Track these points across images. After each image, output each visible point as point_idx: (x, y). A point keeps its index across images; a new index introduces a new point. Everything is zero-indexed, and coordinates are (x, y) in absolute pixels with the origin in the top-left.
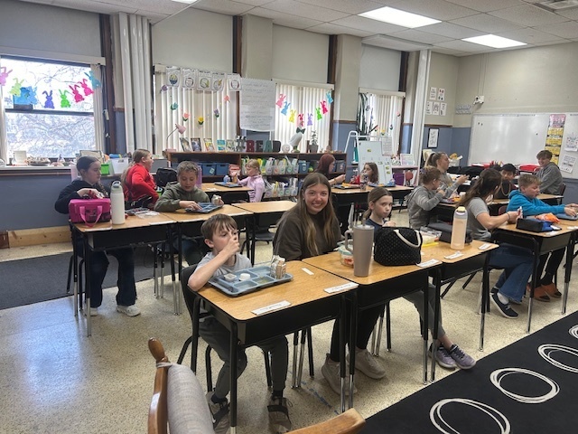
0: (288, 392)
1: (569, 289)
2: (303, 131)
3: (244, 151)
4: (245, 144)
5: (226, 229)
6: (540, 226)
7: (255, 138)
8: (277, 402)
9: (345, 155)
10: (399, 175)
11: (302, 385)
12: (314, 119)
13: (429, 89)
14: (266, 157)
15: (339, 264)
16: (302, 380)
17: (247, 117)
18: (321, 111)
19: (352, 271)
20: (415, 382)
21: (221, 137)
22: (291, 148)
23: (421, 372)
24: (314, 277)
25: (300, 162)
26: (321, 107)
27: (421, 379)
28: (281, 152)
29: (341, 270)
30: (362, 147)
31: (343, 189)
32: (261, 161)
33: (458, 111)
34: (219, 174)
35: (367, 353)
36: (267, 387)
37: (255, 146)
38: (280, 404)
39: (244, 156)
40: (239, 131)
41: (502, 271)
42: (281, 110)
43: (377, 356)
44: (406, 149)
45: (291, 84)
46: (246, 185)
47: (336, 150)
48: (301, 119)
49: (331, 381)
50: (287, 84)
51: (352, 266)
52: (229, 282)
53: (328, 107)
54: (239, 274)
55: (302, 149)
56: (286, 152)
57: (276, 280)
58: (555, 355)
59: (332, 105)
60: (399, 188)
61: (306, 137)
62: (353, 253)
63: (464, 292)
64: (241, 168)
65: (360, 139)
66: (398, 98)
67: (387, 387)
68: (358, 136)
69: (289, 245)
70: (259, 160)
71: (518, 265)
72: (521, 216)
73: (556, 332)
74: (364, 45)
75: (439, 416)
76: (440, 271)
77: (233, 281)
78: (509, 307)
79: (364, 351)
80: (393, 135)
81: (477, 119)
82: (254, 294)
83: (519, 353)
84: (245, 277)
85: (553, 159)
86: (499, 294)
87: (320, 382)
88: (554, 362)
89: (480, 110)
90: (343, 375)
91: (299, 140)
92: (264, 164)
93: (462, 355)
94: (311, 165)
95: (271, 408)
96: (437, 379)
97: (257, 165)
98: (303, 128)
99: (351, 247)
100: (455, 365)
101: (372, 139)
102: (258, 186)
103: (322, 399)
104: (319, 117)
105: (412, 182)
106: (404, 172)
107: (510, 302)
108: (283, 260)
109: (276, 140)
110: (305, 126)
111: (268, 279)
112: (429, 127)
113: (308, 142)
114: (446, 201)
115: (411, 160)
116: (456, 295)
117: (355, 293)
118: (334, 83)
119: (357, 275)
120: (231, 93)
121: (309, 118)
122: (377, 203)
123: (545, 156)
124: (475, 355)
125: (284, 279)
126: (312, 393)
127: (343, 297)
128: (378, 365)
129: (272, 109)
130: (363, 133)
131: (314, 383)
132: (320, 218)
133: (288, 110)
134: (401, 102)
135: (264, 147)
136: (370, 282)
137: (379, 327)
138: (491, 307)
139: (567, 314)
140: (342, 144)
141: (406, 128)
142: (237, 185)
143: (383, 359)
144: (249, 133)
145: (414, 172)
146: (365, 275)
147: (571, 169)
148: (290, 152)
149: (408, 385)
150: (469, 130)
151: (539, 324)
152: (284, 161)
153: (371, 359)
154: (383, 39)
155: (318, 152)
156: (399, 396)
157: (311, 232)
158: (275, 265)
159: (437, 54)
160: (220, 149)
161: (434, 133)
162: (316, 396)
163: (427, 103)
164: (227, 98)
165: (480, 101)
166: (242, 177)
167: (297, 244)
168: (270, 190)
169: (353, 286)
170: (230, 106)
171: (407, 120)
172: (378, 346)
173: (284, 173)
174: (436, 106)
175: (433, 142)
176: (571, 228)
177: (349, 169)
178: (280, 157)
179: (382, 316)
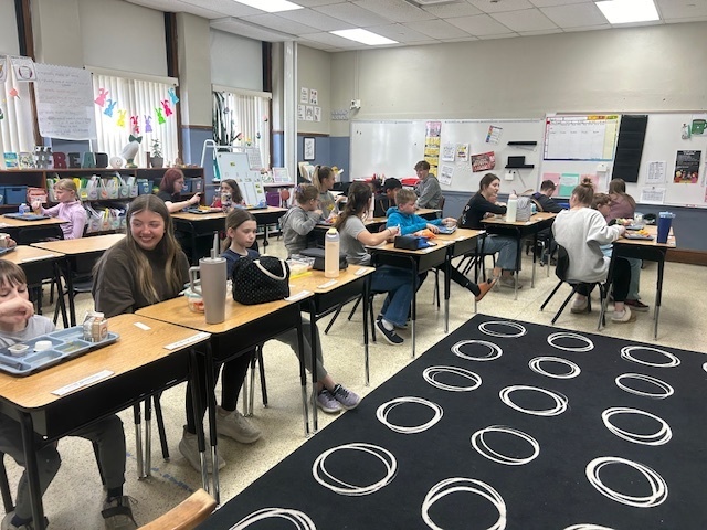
0: (131, 486)
1: (450, 306)
2: (139, 140)
3: (51, 167)
4: (51, 158)
5: (7, 285)
6: (416, 243)
7: (66, 150)
8: (114, 504)
9: (202, 170)
10: (273, 194)
11: (153, 473)
12: (154, 123)
13: (299, 89)
14: (86, 175)
15: (186, 311)
16: (152, 466)
17: (49, 118)
18: (163, 112)
19: (203, 318)
20: (296, 437)
21: (10, 148)
22: (125, 162)
23: (302, 424)
24: (150, 333)
25: (139, 180)
26: (162, 107)
27: (302, 432)
28: (109, 167)
29: (188, 319)
30: (223, 160)
31: (201, 213)
32: (78, 182)
33: (334, 116)
34: (11, 202)
35: (237, 415)
36: (102, 487)
37: (67, 160)
38: (120, 504)
39: (50, 175)
40: (40, 141)
41: (387, 294)
42: (103, 109)
43: (251, 416)
44: (278, 163)
45: (116, 76)
46: (56, 215)
47: (189, 163)
48: (135, 122)
49: (191, 459)
50: (109, 75)
51: (203, 312)
52: (17, 356)
53: (173, 108)
54: (32, 344)
55: (141, 163)
56: (117, 167)
57: (92, 344)
58: (439, 377)
59: (178, 106)
60: (271, 209)
61: (145, 147)
62: (201, 295)
63: (350, 323)
64: (47, 192)
65: (220, 150)
66: (264, 99)
67: (263, 450)
68: (216, 146)
69: (113, 292)
70: (76, 180)
71: (399, 287)
72: (399, 234)
73: (439, 353)
74: (212, 29)
75: (323, 469)
76: (313, 303)
77: (24, 354)
78: (394, 333)
79: (233, 413)
80: (262, 146)
81: (355, 126)
82: (57, 368)
83: (406, 380)
84: (42, 346)
85: (432, 170)
86: (384, 321)
87: (178, 463)
88: (438, 385)
89: (357, 116)
90: (202, 448)
91: (135, 151)
92: (85, 186)
93: (345, 393)
94: (156, 184)
95: (105, 513)
96: (320, 428)
97: (73, 186)
98: (139, 135)
99: (198, 288)
100: (339, 408)
101: (235, 150)
102: (75, 216)
103: (180, 484)
104: (162, 121)
105: (289, 202)
106: (279, 190)
107: (395, 327)
108: (102, 315)
109: (100, 151)
110: (142, 133)
111: (81, 344)
112: (303, 136)
113: (148, 154)
114: (324, 222)
115: (285, 176)
116: (341, 328)
117: (209, 345)
118: (178, 77)
119: (210, 323)
120: (21, 85)
121: (147, 122)
122: (239, 230)
123: (423, 167)
124: (360, 391)
125: (106, 340)
126: (168, 480)
127: (193, 352)
128: (252, 426)
129: (88, 109)
130: (224, 143)
131: (169, 466)
132: (158, 255)
133: (115, 110)
134: (267, 104)
135: (82, 161)
136: (226, 330)
137: (251, 379)
138: (377, 336)
139: (450, 332)
140: (196, 155)
141: (277, 137)
142: (40, 216)
143: (258, 418)
144: (56, 142)
145: (292, 191)
146: (221, 320)
147: (449, 181)
148: (123, 167)
149: (289, 442)
150: (347, 140)
151: (424, 346)
152: (114, 181)
153: (242, 420)
154: (237, 23)
155: (164, 167)
156: (277, 457)
157: (145, 273)
158: (89, 323)
159: (305, 49)
160: (9, 165)
161: (310, 142)
162: (171, 483)
163: (297, 107)
164: (14, 93)
165: (357, 105)
166: (49, 205)
167: (125, 290)
168: (97, 221)
169: (203, 336)
170: (21, 103)
171: (277, 127)
172: (251, 404)
173: (116, 196)
174: (309, 110)
175: (310, 153)
176: (446, 243)
177: (209, 188)
178: (109, 175)
179: (253, 367)
